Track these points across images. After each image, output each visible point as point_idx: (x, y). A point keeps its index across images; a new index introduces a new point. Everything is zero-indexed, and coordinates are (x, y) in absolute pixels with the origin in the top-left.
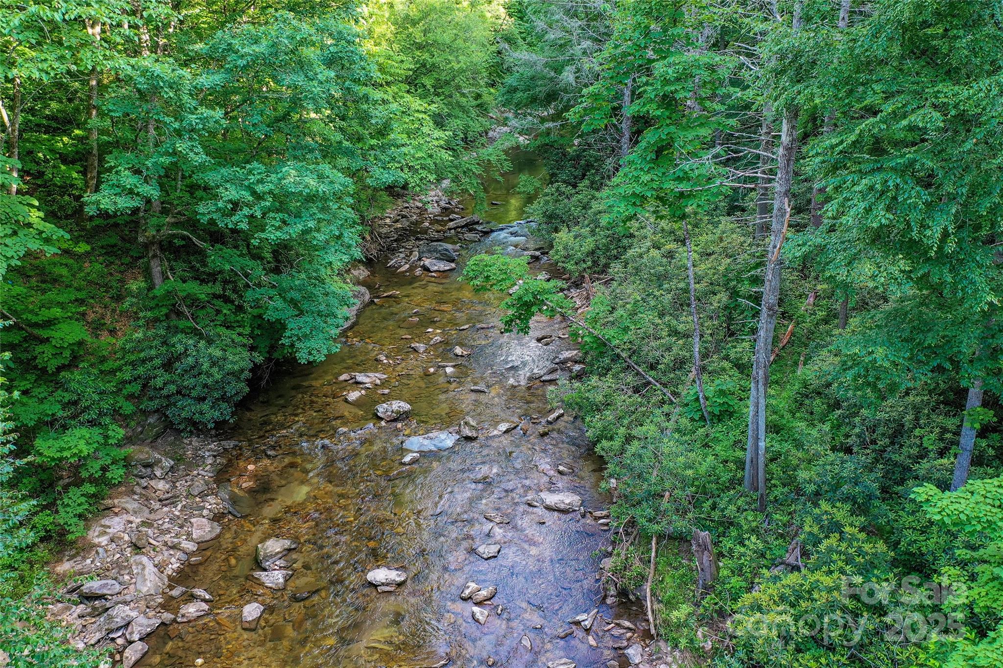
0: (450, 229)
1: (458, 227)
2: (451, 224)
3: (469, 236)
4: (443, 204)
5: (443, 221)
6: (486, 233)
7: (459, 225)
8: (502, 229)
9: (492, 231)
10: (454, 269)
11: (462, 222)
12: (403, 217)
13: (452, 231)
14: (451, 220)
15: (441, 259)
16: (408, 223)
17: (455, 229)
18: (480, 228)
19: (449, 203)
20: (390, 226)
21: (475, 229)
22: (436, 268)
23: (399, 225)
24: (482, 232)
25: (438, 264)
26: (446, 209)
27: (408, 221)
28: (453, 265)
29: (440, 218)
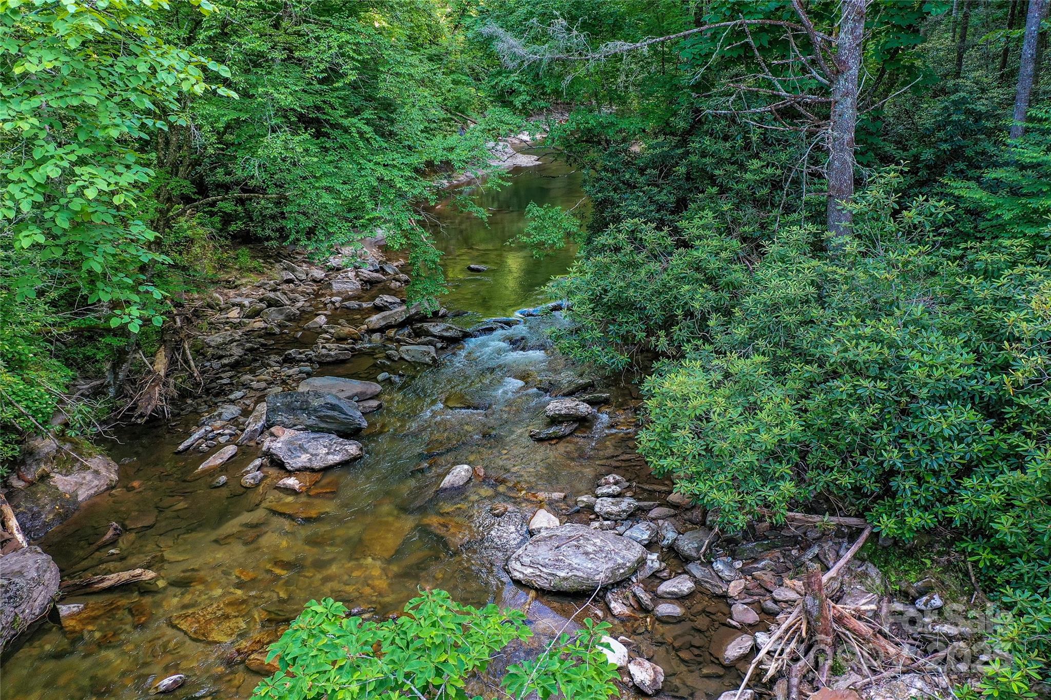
0: (371, 331)
1: (389, 327)
2: (375, 320)
3: (412, 350)
4: (366, 272)
5: (360, 310)
6: (454, 342)
7: (392, 321)
8: (491, 330)
9: (466, 335)
10: (355, 459)
11: (399, 313)
12: (271, 303)
13: (376, 337)
14: (378, 309)
15: (320, 430)
16: (280, 318)
17: (382, 330)
18: (436, 329)
19: (382, 270)
20: (235, 326)
21: (427, 333)
22: (303, 460)
23: (258, 324)
24: (443, 338)
25: (311, 446)
26: (371, 282)
27: (280, 312)
28: (353, 448)
29: (354, 304)
